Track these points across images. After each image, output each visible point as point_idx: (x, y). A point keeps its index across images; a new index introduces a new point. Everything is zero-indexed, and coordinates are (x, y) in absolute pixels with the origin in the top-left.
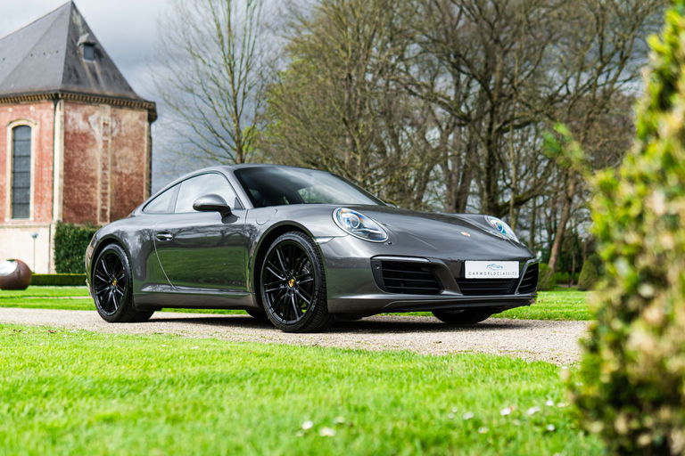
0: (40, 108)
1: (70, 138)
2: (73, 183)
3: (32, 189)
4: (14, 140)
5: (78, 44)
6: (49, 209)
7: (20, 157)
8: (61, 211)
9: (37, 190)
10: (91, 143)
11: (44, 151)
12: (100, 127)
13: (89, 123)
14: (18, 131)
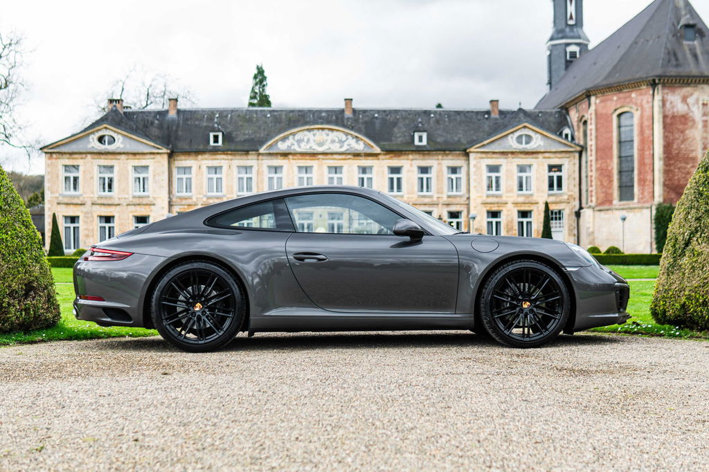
0: (641, 94)
1: (668, 121)
2: (672, 164)
3: (636, 172)
4: (619, 127)
5: (679, 27)
6: (651, 190)
7: (625, 142)
8: (662, 192)
9: (640, 173)
10: (690, 124)
11: (646, 135)
12: (699, 108)
13: (688, 105)
14: (623, 117)
